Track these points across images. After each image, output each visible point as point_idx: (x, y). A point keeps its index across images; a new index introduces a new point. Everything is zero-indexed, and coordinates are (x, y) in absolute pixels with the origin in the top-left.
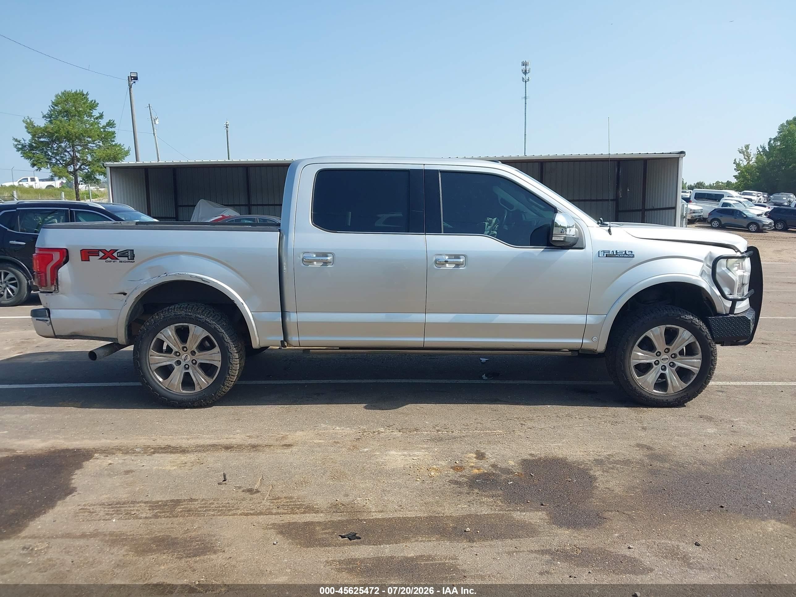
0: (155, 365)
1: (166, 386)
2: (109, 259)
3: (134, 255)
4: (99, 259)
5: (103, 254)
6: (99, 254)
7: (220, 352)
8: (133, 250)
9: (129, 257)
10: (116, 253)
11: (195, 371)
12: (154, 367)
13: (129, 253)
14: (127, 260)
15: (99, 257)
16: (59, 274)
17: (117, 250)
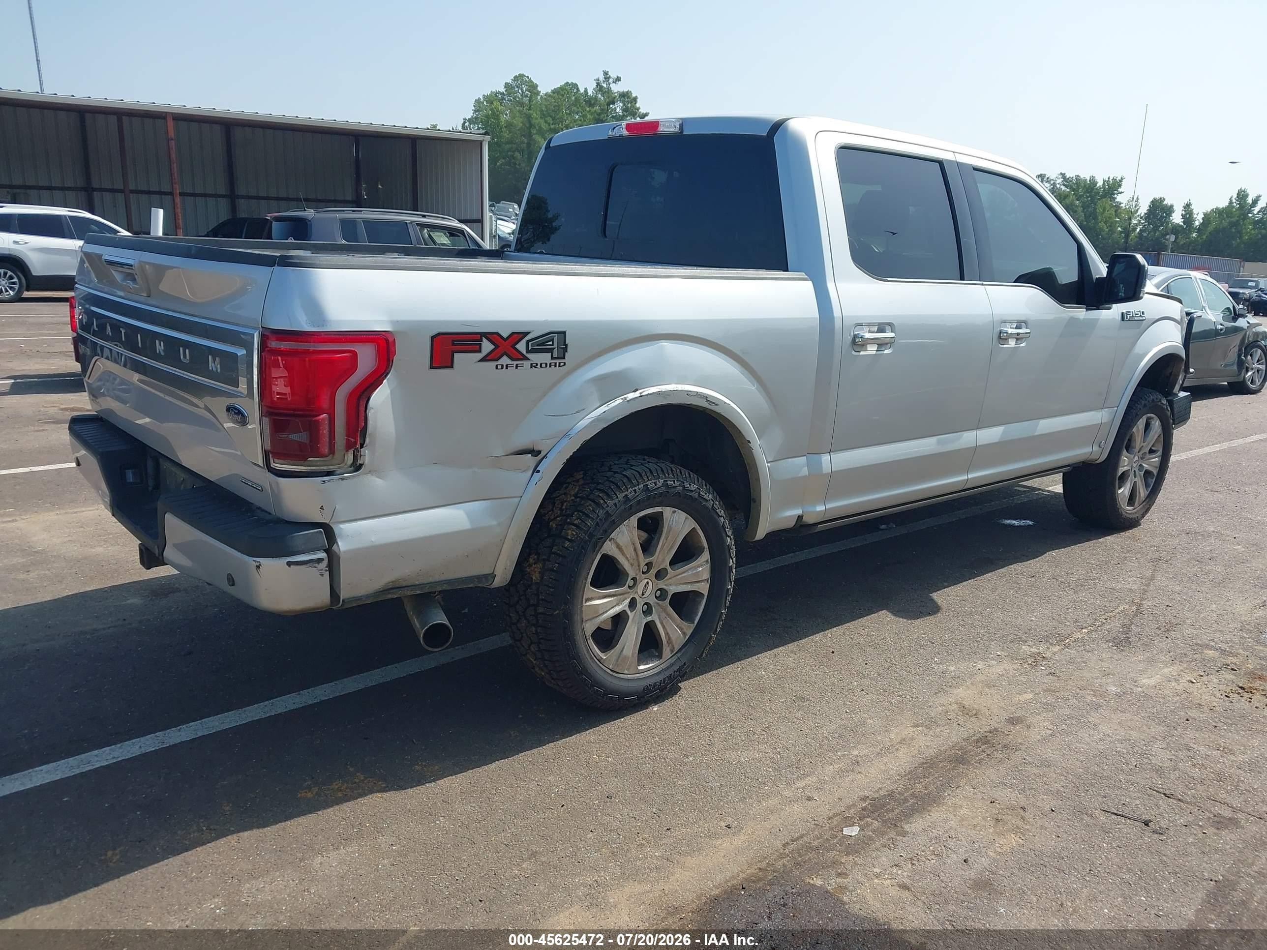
0: (593, 620)
1: (611, 667)
2: (505, 360)
3: (566, 346)
4: (481, 360)
5: (492, 347)
6: (480, 347)
7: (710, 560)
8: (564, 333)
9: (555, 351)
10: (524, 342)
11: (663, 615)
12: (590, 628)
13: (556, 339)
14: (549, 361)
15: (480, 356)
16: (370, 414)
17: (528, 333)
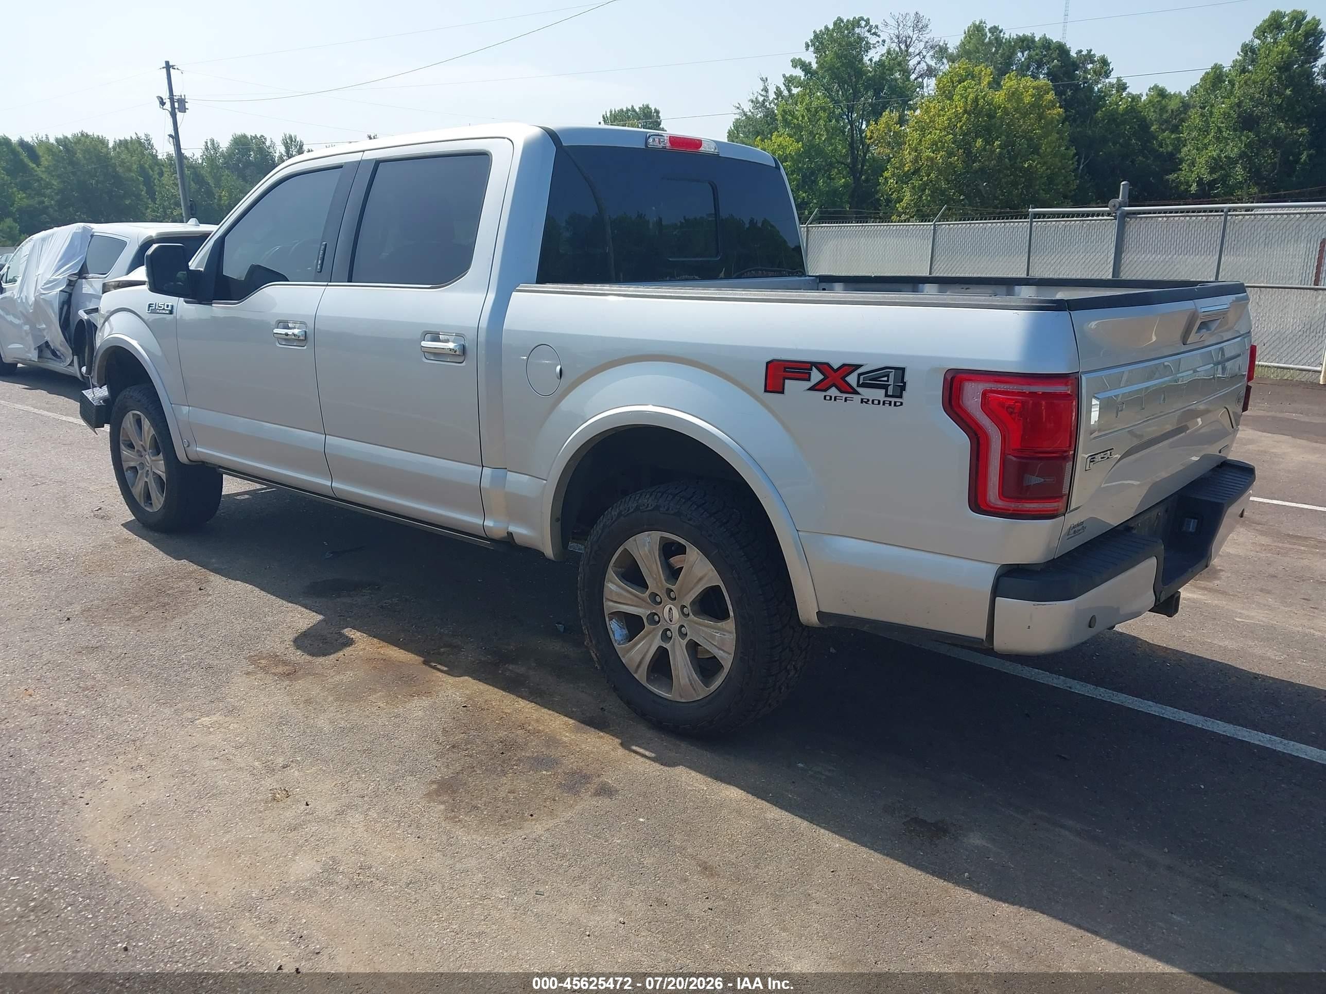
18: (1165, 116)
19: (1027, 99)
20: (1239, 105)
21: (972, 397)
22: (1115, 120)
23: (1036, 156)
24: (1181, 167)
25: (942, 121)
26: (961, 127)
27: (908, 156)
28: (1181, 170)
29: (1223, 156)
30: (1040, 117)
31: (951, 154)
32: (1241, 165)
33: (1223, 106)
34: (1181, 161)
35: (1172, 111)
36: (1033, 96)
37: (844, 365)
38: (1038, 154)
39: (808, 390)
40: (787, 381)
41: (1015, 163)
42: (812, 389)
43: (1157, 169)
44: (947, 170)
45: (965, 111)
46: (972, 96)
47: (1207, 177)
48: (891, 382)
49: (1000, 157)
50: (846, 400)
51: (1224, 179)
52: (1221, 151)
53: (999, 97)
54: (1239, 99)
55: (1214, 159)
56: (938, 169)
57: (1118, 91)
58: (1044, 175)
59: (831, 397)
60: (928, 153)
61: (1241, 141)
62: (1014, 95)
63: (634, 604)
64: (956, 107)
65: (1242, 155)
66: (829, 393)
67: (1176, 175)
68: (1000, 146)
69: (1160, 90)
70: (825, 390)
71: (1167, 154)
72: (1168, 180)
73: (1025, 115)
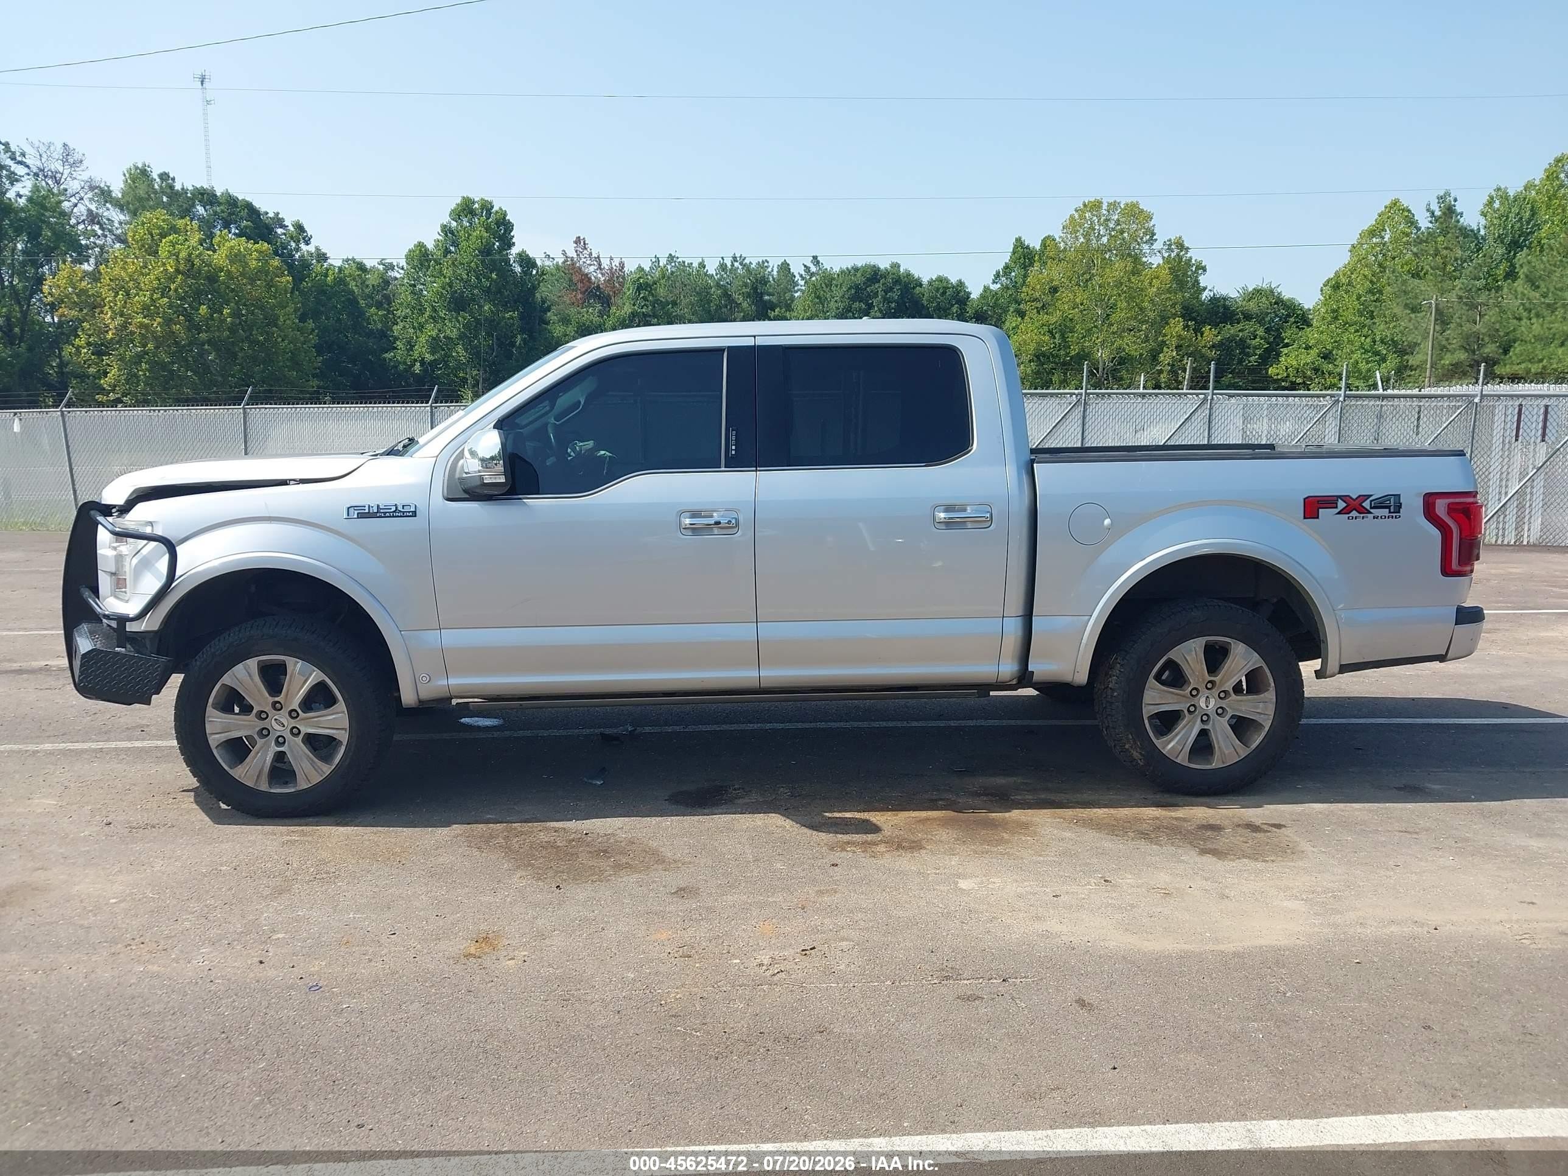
18: (367, 291)
19: (253, 264)
20: (450, 285)
21: (1441, 507)
22: (324, 292)
23: (274, 329)
24: (395, 345)
25: (148, 281)
26: (176, 290)
27: (109, 320)
28: (396, 348)
29: (442, 336)
30: (269, 285)
31: (168, 322)
32: (463, 346)
33: (435, 285)
34: (396, 339)
35: (373, 286)
36: (259, 260)
37: (1360, 496)
38: (276, 326)
39: (1337, 514)
40: (1320, 510)
41: (251, 334)
42: (1339, 513)
43: (375, 347)
44: (167, 339)
45: (178, 271)
46: (183, 255)
47: (428, 357)
48: (1392, 503)
49: (232, 329)
50: (1363, 518)
51: (445, 359)
52: (440, 331)
53: (220, 258)
54: (450, 279)
55: (433, 339)
56: (156, 338)
57: (318, 262)
58: (287, 350)
59: (1353, 518)
60: (139, 319)
61: (458, 321)
62: (236, 257)
63: (1175, 701)
64: (164, 264)
65: (461, 337)
66: (1351, 515)
67: (392, 354)
68: (231, 315)
69: (358, 264)
70: (1348, 513)
71: (377, 331)
72: (385, 359)
73: (252, 281)
